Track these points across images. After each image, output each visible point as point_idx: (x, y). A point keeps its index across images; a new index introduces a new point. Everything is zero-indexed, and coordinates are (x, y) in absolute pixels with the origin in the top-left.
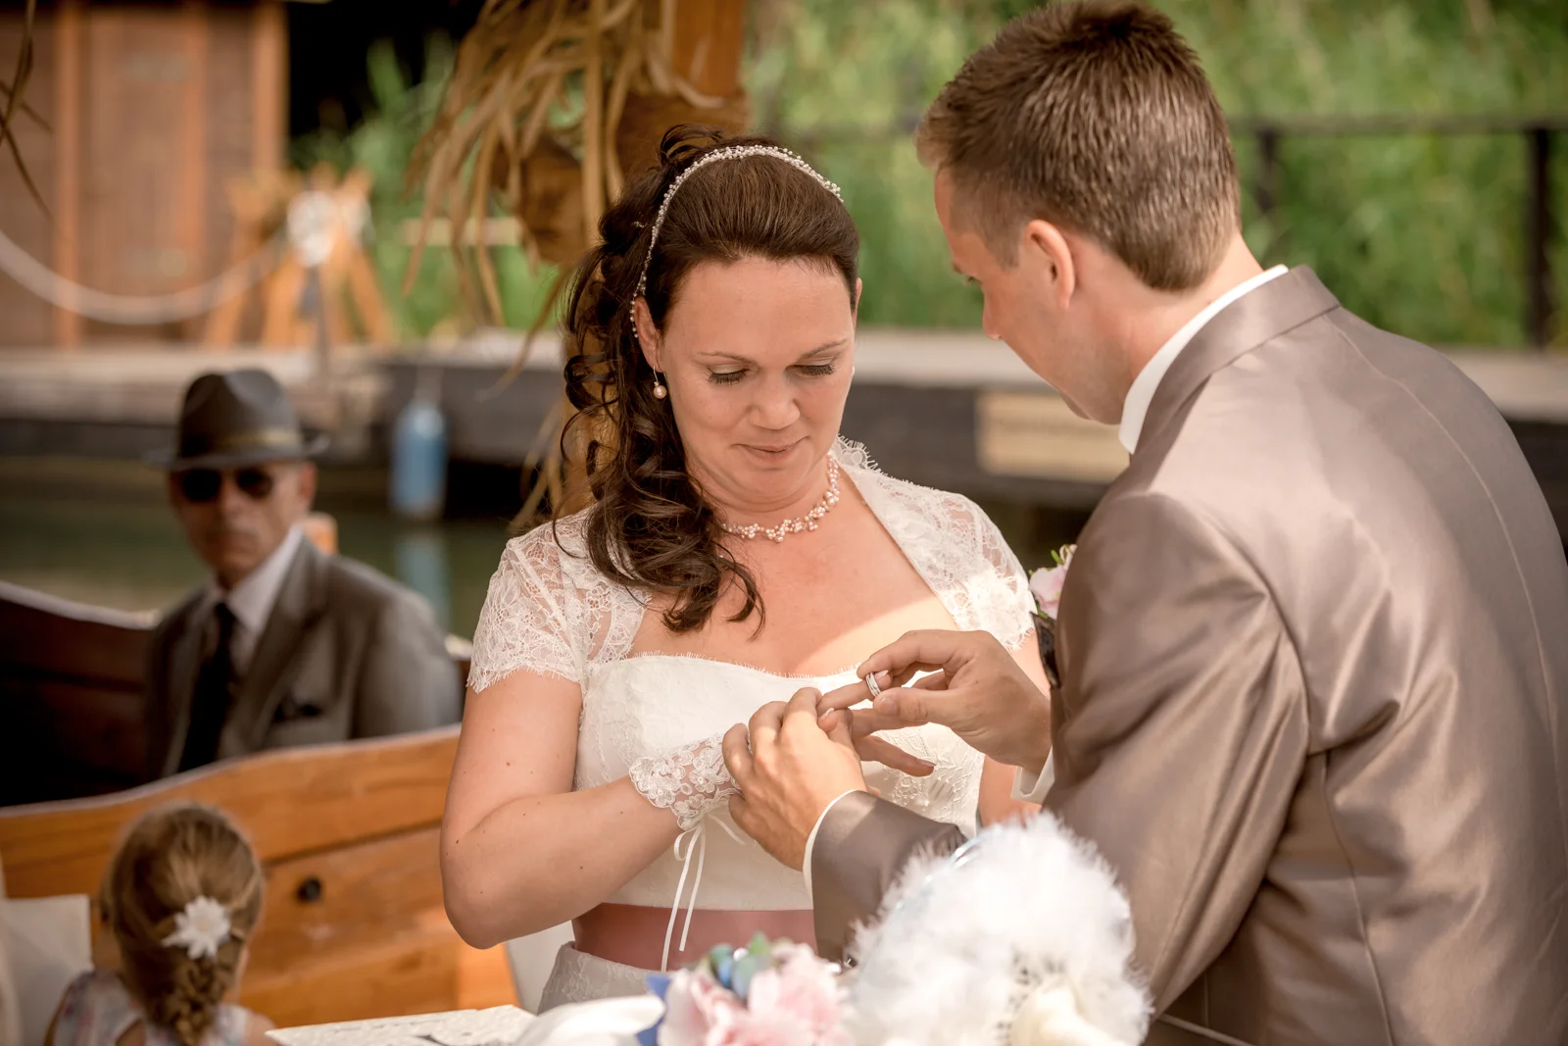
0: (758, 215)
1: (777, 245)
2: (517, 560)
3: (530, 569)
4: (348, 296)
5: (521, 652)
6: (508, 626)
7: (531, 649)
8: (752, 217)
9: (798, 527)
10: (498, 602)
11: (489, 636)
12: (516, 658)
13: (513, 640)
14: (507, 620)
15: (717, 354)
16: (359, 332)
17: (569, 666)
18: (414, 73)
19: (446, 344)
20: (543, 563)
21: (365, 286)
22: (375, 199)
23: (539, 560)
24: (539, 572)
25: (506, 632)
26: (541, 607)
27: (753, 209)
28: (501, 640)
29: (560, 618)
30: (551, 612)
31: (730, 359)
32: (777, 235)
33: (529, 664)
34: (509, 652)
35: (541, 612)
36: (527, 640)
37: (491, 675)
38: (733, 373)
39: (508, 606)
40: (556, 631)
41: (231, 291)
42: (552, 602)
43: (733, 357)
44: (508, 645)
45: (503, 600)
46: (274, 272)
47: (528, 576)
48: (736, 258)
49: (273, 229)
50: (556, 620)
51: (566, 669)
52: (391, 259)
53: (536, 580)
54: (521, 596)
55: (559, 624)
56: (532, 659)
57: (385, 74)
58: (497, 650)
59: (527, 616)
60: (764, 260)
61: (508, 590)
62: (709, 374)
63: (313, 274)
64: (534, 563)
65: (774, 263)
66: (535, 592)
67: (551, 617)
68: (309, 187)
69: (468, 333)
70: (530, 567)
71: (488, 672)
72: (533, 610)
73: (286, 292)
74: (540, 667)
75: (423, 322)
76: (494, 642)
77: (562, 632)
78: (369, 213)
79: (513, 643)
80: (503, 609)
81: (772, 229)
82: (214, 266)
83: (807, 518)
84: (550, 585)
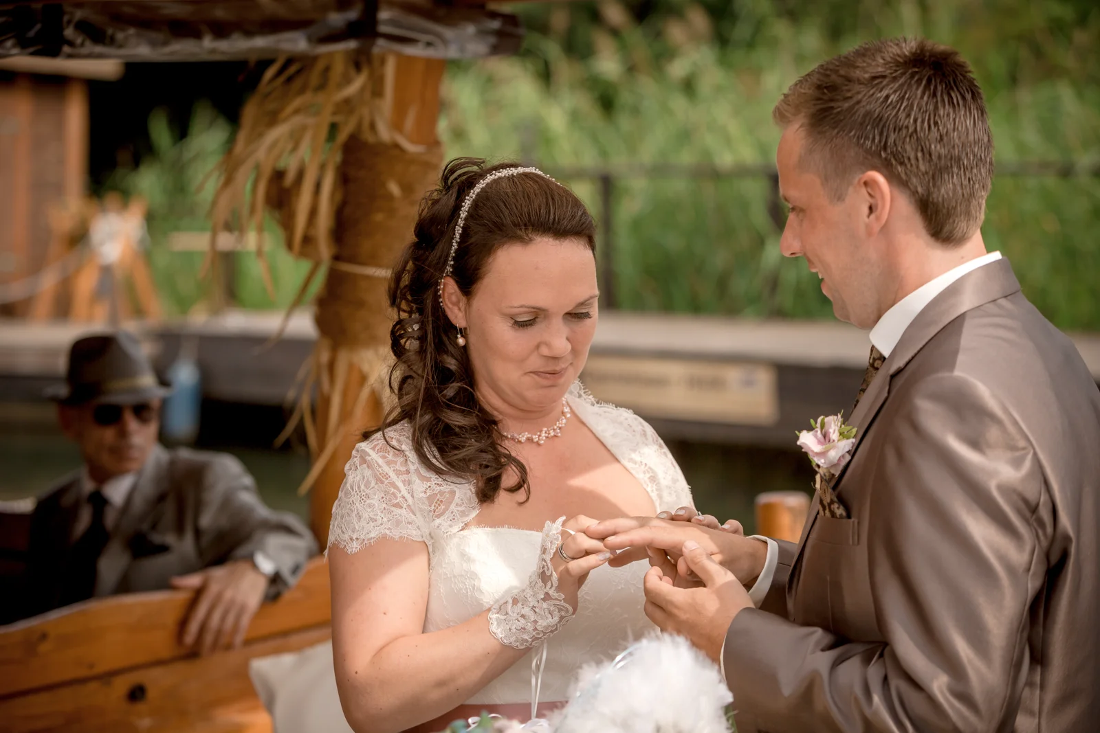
0: (543, 211)
1: (559, 231)
2: (370, 456)
3: (380, 461)
4: (130, 287)
5: (382, 524)
6: (370, 506)
7: (388, 521)
8: (540, 212)
9: (552, 433)
10: (359, 487)
11: (355, 512)
12: (378, 528)
13: (375, 515)
14: (368, 501)
15: (521, 307)
16: (139, 311)
17: (416, 530)
18: (181, 131)
19: (200, 319)
20: (390, 457)
21: (142, 279)
22: (150, 219)
23: (386, 455)
24: (388, 463)
25: (369, 510)
26: (393, 490)
27: (540, 206)
28: (366, 516)
29: (408, 496)
30: (400, 492)
31: (533, 310)
32: (559, 222)
33: (388, 532)
34: (372, 524)
35: (393, 494)
36: (385, 514)
37: (359, 542)
38: (530, 320)
39: (368, 491)
40: (405, 506)
41: (48, 282)
42: (400, 484)
43: (534, 308)
44: (371, 519)
45: (362, 487)
46: (78, 270)
47: (380, 466)
48: (531, 240)
49: (79, 238)
50: (404, 497)
51: (414, 532)
52: (161, 260)
53: (386, 469)
54: (376, 484)
55: (406, 500)
56: (389, 529)
57: (160, 131)
58: (363, 523)
59: (383, 498)
60: (551, 239)
61: (366, 479)
62: (512, 321)
63: (106, 270)
64: (383, 457)
65: (557, 242)
66: (387, 479)
67: (400, 495)
68: (104, 210)
69: (215, 312)
70: (380, 459)
71: (357, 539)
72: (386, 493)
73: (86, 283)
74: (396, 534)
75: (184, 304)
76: (359, 517)
77: (409, 506)
78: (146, 227)
79: (375, 517)
80: (364, 494)
81: (554, 219)
82: (36, 266)
83: (555, 427)
84: (398, 473)
